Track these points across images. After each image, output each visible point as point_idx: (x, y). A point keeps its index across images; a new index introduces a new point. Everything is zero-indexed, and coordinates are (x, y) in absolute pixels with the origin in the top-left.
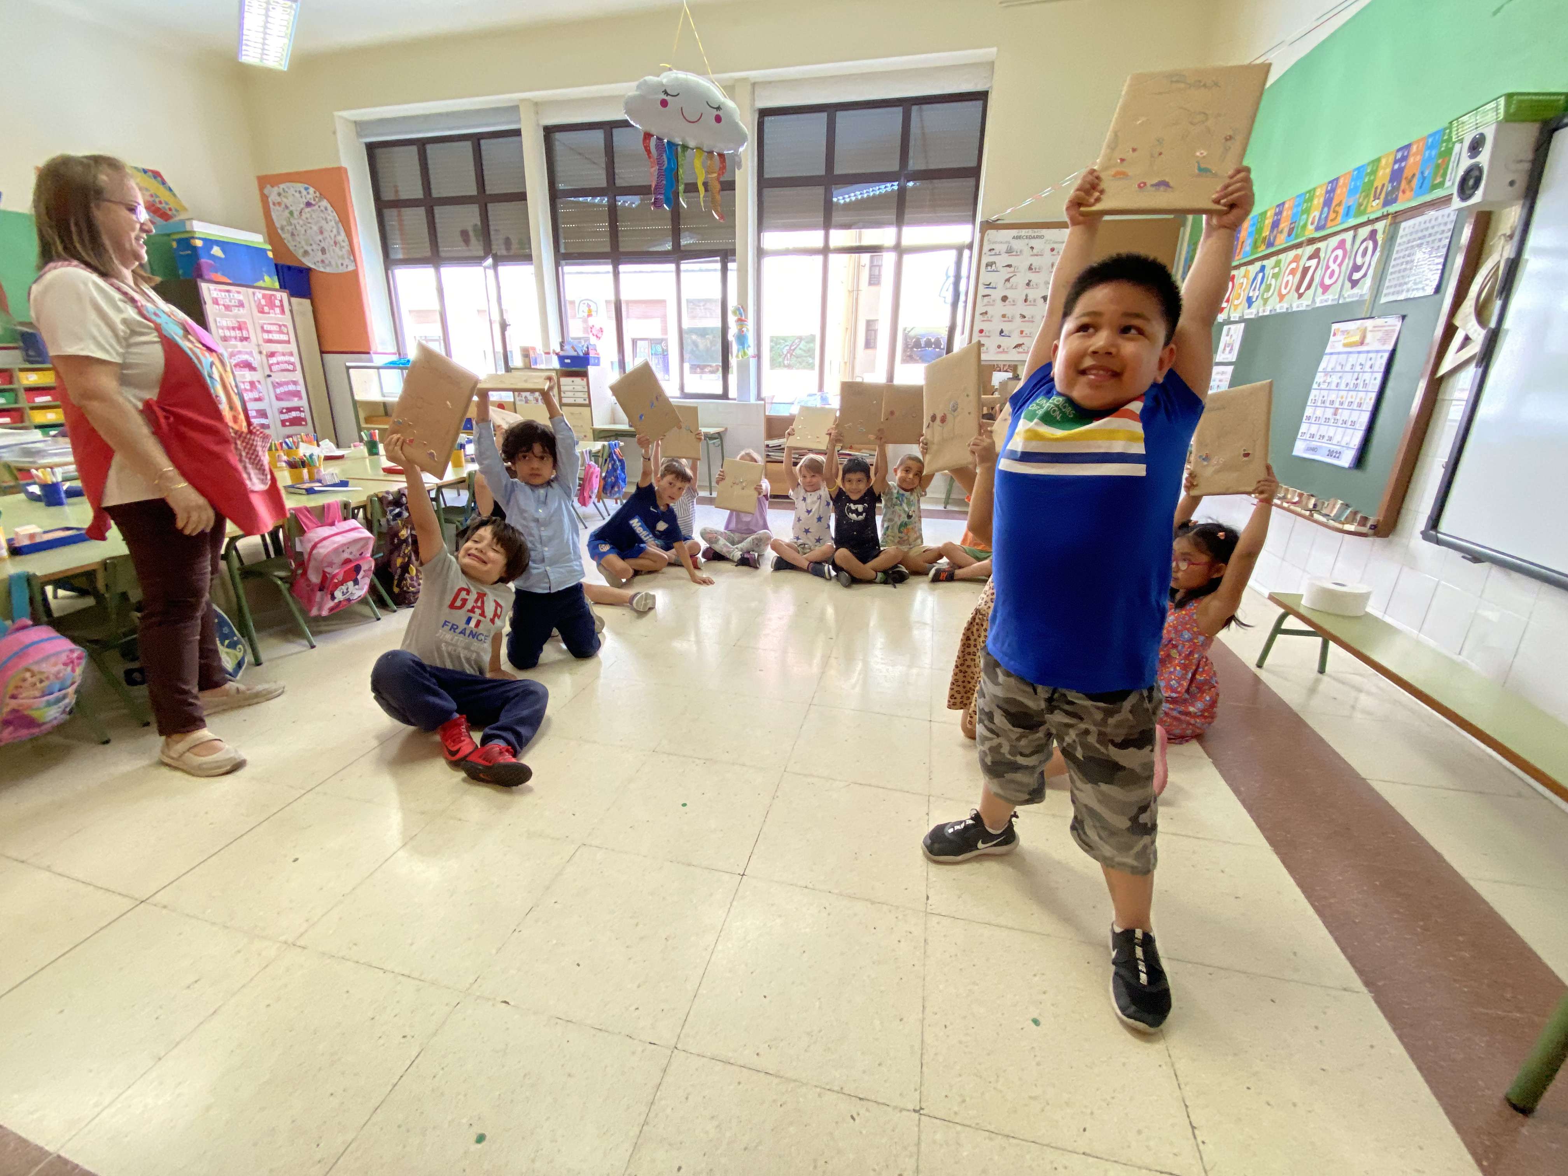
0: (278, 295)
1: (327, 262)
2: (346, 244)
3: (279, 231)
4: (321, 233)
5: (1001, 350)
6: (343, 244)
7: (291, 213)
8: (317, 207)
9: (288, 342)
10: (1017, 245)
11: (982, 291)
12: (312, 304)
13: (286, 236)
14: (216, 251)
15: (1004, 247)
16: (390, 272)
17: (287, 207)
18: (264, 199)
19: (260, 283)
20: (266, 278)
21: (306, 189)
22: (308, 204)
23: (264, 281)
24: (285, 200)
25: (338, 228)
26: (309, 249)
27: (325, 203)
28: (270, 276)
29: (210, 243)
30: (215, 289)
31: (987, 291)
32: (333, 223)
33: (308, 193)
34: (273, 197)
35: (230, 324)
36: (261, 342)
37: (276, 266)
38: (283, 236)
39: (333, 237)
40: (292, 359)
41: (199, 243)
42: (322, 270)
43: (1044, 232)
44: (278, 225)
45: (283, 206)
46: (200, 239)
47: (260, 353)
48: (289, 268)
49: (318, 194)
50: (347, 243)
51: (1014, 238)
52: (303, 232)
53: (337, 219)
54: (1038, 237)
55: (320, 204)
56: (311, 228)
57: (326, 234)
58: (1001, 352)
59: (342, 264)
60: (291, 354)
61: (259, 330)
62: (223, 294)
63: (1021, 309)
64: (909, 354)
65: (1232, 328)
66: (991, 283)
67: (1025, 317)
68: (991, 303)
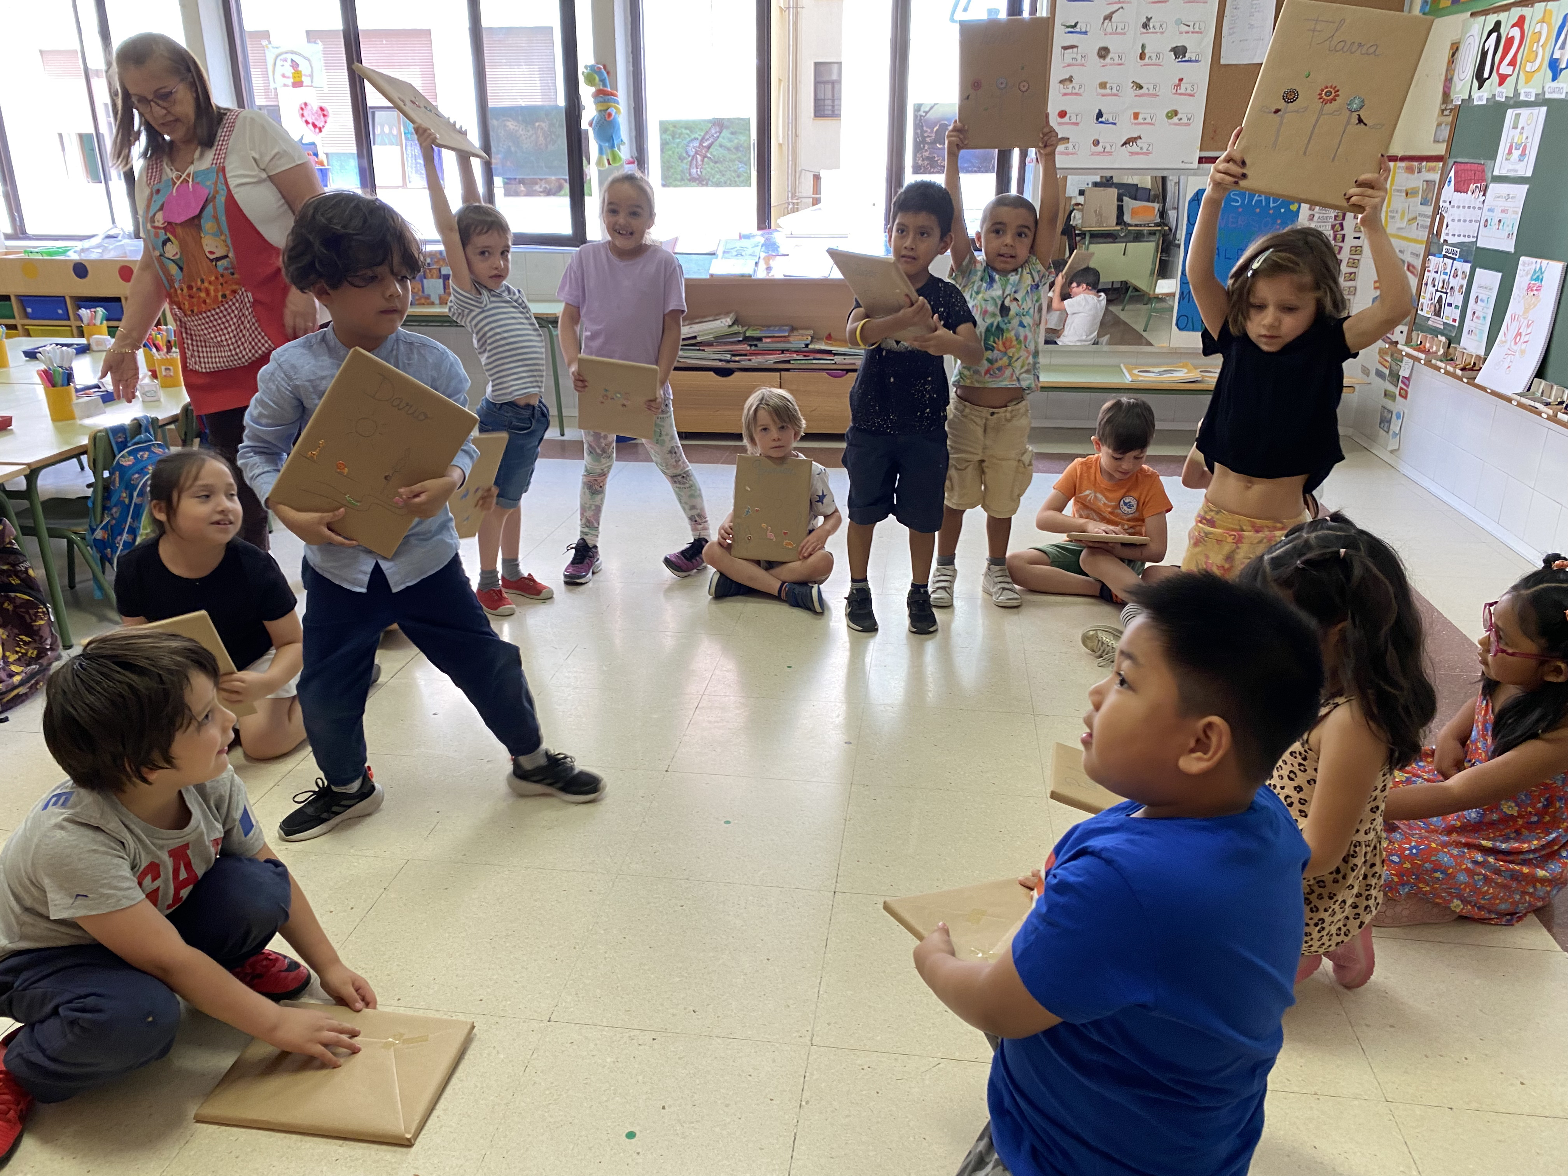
5: (1100, 148)
11: (1061, 37)
31: (1072, 39)
58: (1099, 154)
63: (1135, 71)
64: (927, 154)
65: (1524, 112)
66: (1076, 24)
67: (1141, 87)
68: (1079, 60)
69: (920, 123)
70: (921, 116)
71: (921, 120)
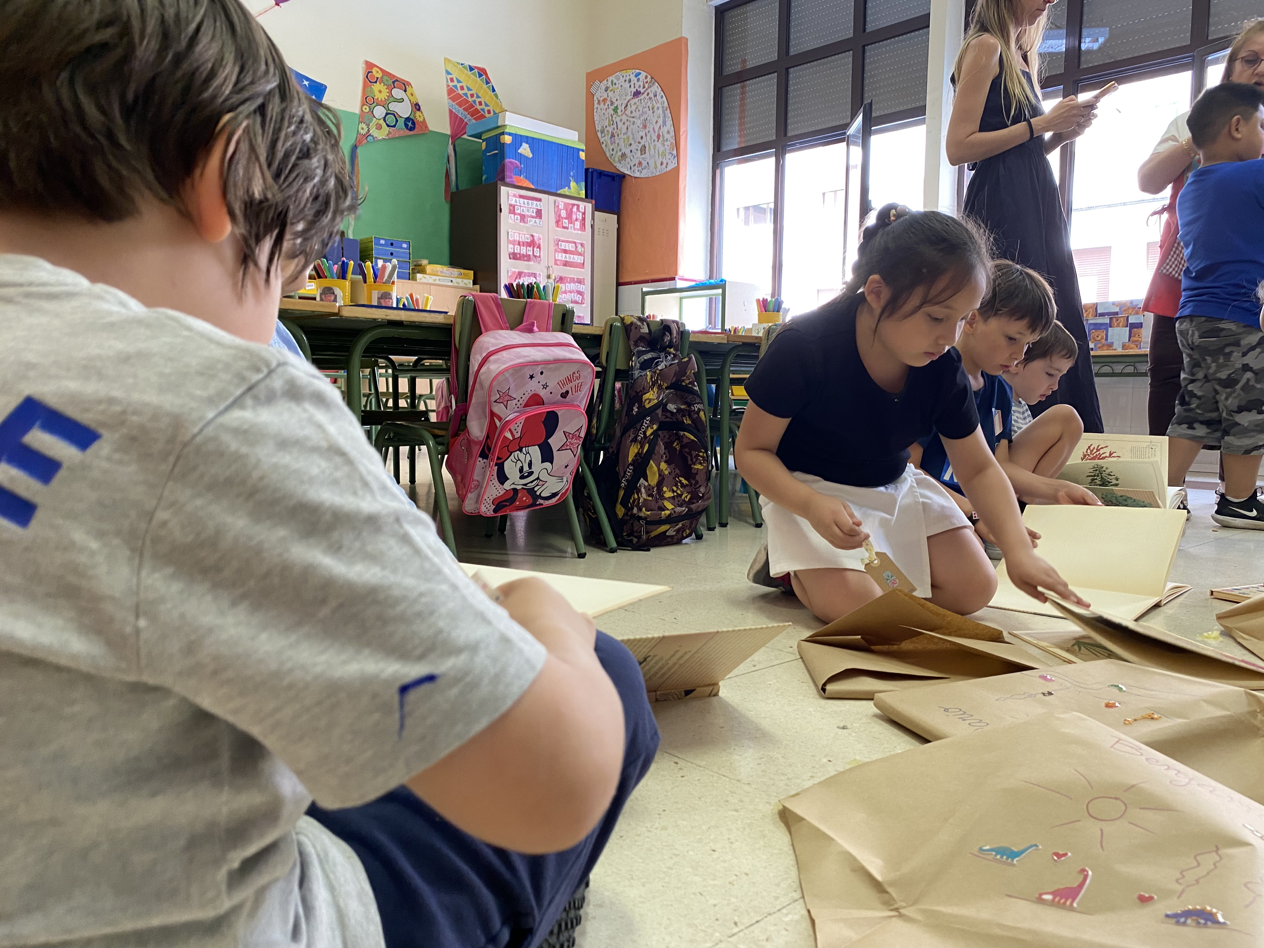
0: (582, 205)
1: (644, 164)
2: (670, 137)
3: (599, 134)
4: (645, 127)
6: (667, 136)
7: (616, 110)
8: (646, 93)
9: (582, 265)
12: (619, 222)
13: (605, 139)
14: (525, 150)
16: (718, 172)
17: (612, 103)
18: (590, 96)
19: (565, 191)
20: (573, 184)
21: (637, 75)
22: (637, 94)
23: (569, 188)
24: (611, 94)
25: (665, 117)
26: (627, 151)
27: (656, 88)
28: (577, 182)
29: (519, 139)
30: (514, 196)
32: (660, 111)
33: (638, 80)
34: (600, 94)
35: (523, 239)
36: (552, 263)
37: (587, 170)
38: (602, 140)
39: (657, 129)
40: (581, 288)
41: (507, 139)
42: (637, 175)
44: (598, 128)
45: (608, 102)
46: (510, 134)
47: (549, 277)
48: (601, 174)
49: (649, 79)
50: (672, 134)
52: (624, 130)
53: (666, 104)
55: (649, 91)
56: (634, 123)
57: (650, 127)
59: (662, 164)
60: (580, 281)
61: (552, 248)
62: (522, 200)
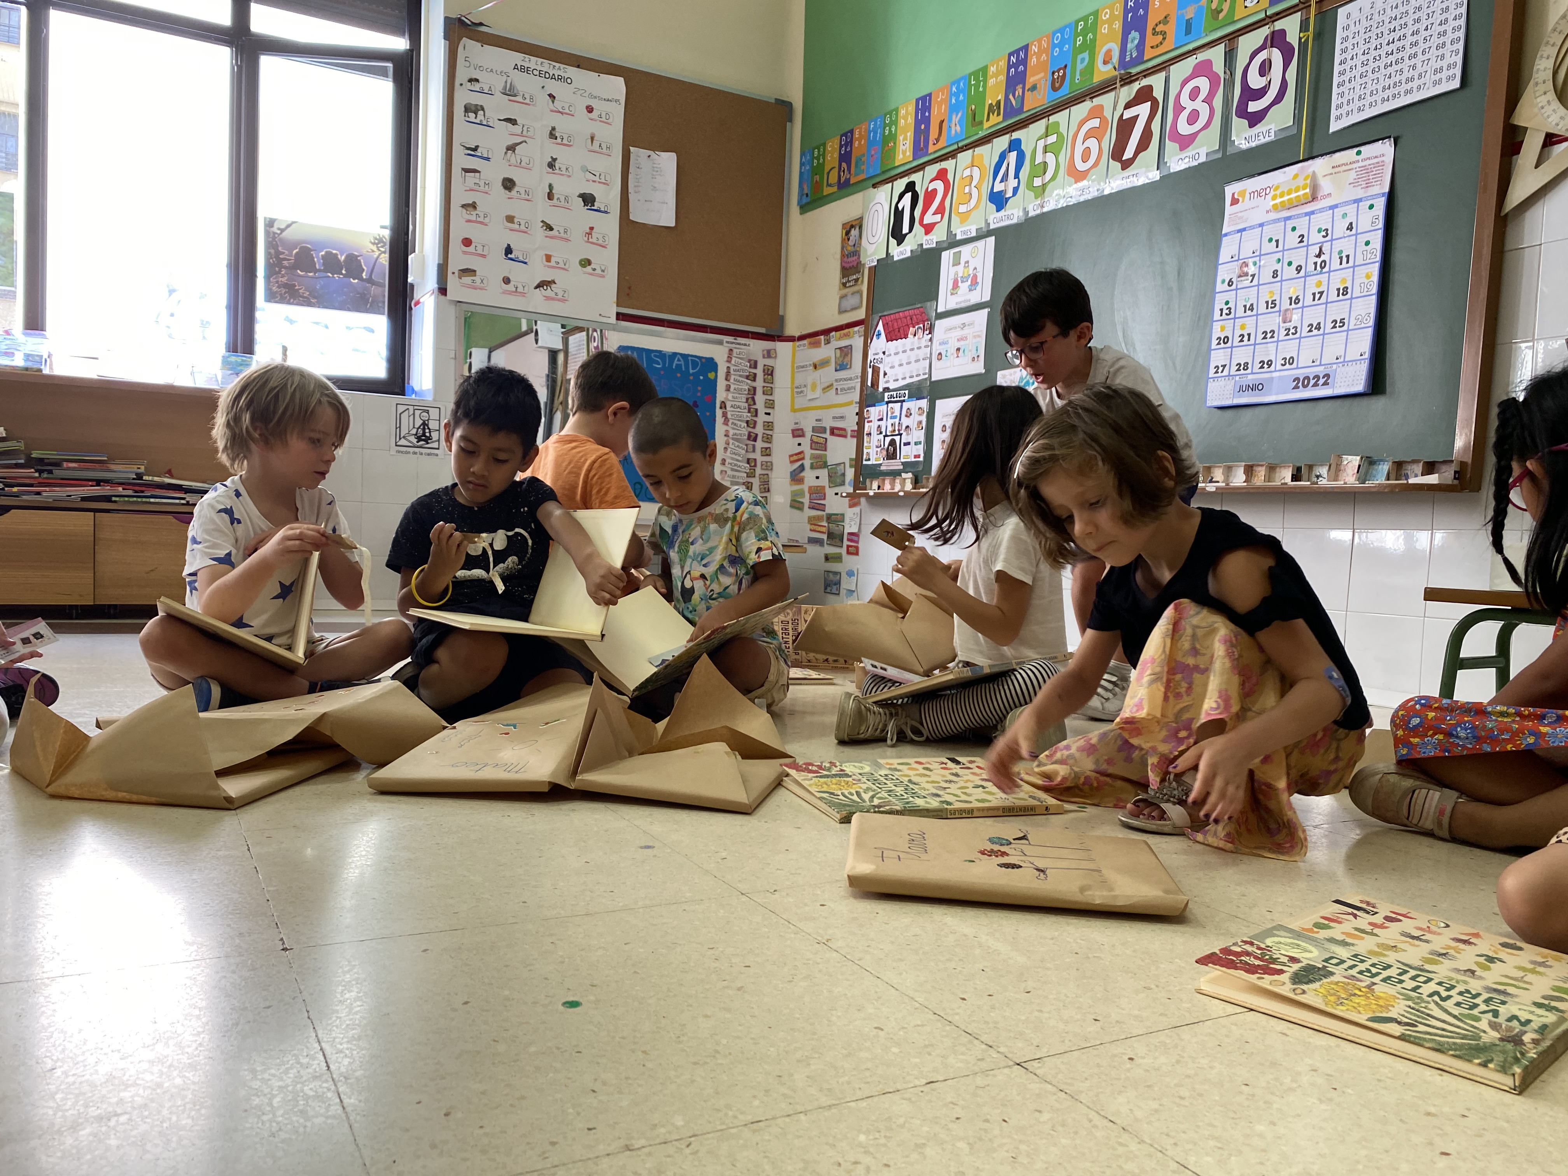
5: (510, 287)
10: (525, 84)
11: (461, 160)
15: (498, 84)
31: (473, 163)
43: (571, 72)
51: (516, 67)
54: (560, 78)
58: (510, 293)
63: (543, 210)
64: (284, 280)
65: (966, 250)
66: (477, 147)
67: (551, 229)
68: (482, 188)
69: (273, 242)
70: (274, 233)
71: (274, 238)
